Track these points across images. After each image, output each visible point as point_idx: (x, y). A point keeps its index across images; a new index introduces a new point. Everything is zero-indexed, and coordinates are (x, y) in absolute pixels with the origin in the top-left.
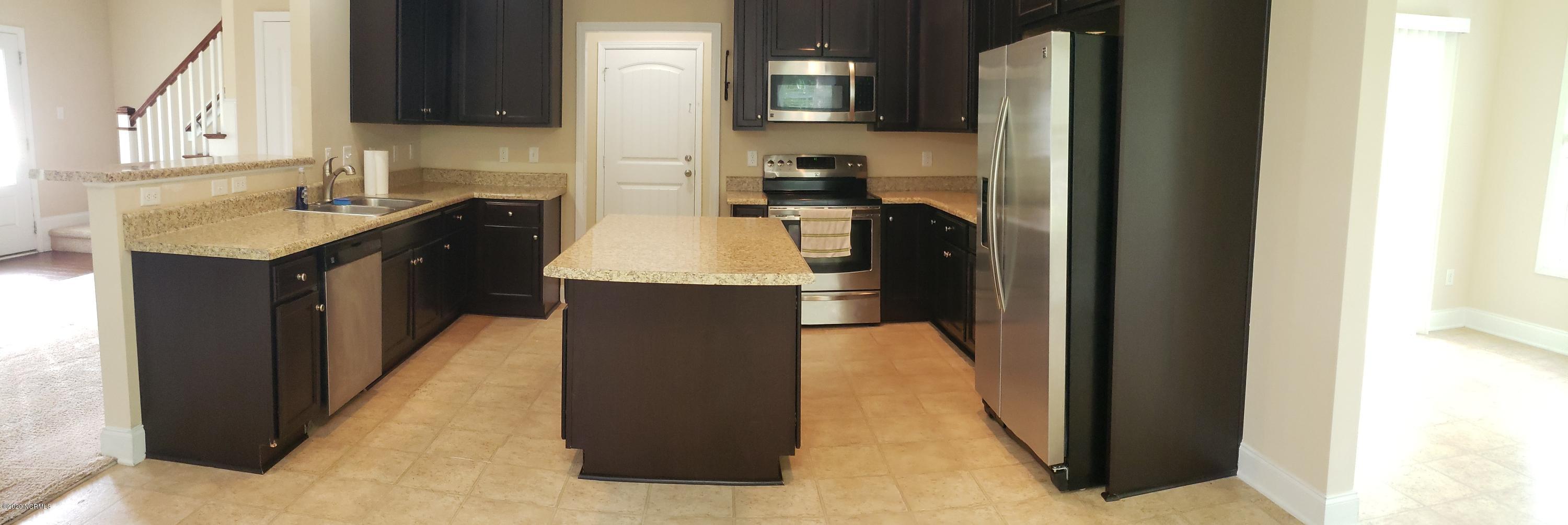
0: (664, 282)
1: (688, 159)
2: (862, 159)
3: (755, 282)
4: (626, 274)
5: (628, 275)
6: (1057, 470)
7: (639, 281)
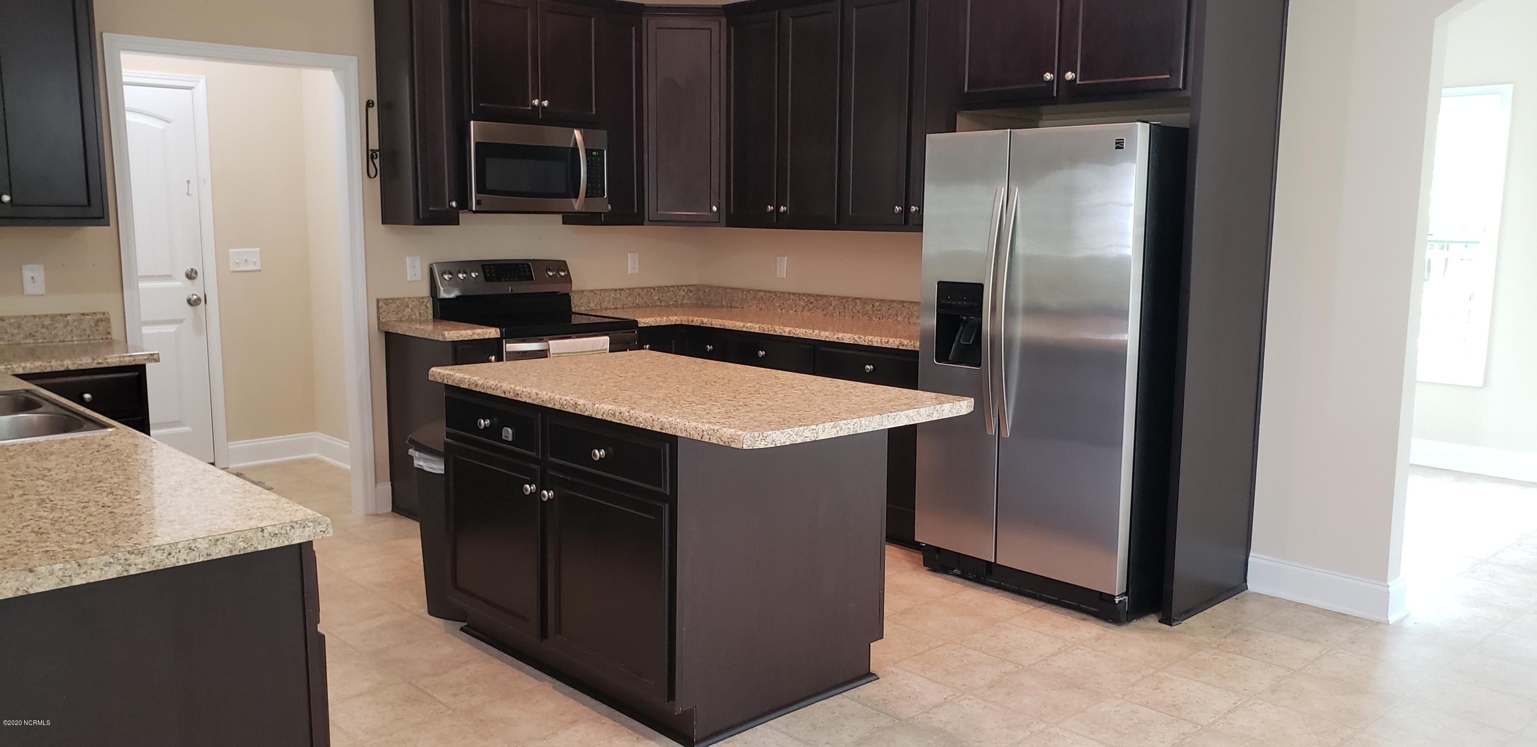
0: (863, 430)
1: (191, 275)
2: (561, 265)
3: (935, 417)
4: (830, 428)
5: (832, 428)
6: (1119, 601)
7: (841, 434)
